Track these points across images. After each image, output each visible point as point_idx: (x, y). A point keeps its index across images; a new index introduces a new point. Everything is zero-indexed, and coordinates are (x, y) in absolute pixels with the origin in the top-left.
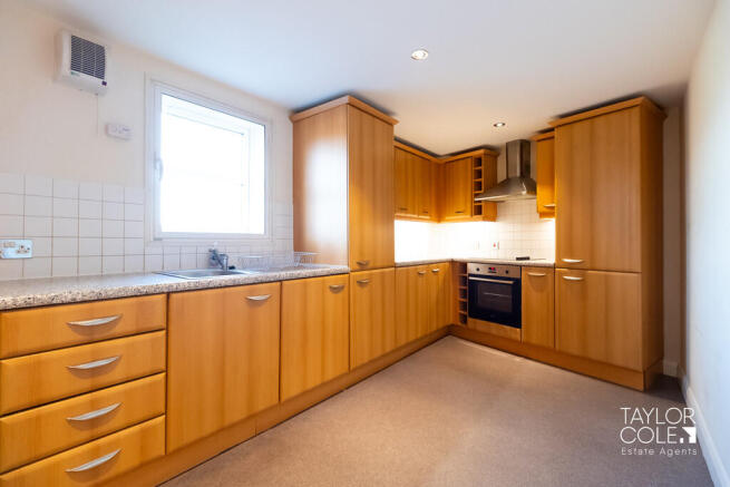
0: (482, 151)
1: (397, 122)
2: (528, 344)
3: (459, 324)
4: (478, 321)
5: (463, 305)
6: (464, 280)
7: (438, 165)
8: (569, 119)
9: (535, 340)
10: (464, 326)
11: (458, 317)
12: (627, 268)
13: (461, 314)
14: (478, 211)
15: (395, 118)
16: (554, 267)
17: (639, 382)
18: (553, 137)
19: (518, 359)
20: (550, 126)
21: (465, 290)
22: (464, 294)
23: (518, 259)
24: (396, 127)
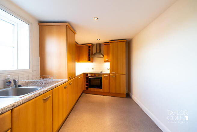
0: (91, 45)
1: (76, 34)
2: (104, 92)
3: (86, 90)
4: (91, 88)
5: (87, 85)
6: (87, 78)
7: (78, 46)
8: (113, 41)
9: (106, 91)
10: (87, 90)
11: (85, 88)
12: (123, 74)
13: (86, 87)
14: (89, 60)
15: (76, 32)
16: (110, 74)
17: (125, 96)
18: (109, 44)
19: (102, 96)
20: (108, 42)
21: (87, 81)
22: (87, 82)
23: (101, 72)
24: (76, 35)
